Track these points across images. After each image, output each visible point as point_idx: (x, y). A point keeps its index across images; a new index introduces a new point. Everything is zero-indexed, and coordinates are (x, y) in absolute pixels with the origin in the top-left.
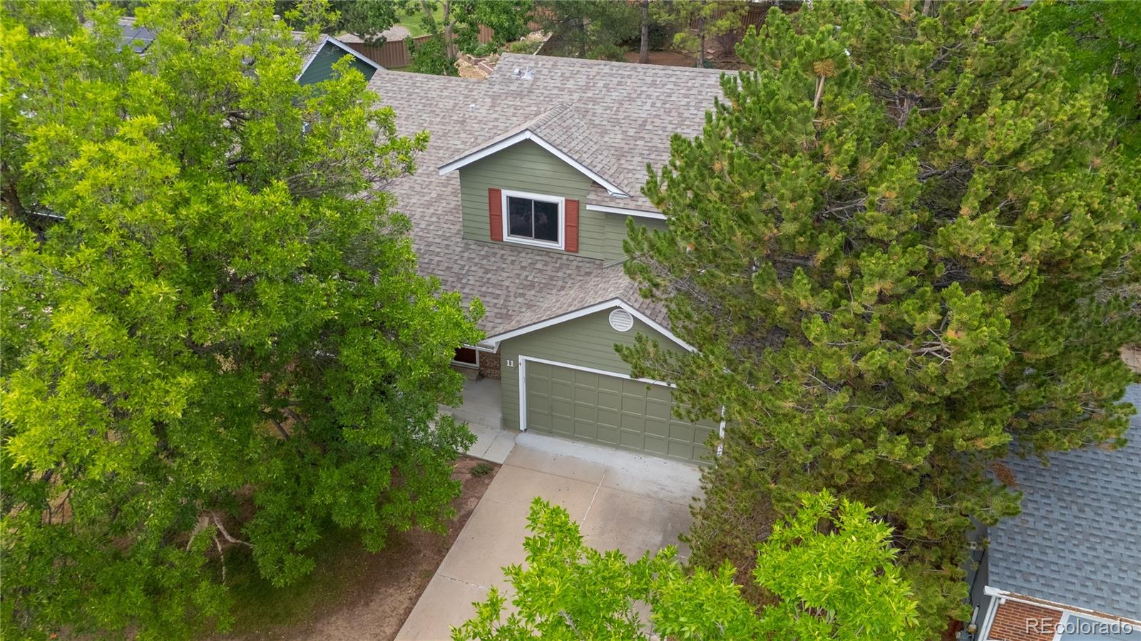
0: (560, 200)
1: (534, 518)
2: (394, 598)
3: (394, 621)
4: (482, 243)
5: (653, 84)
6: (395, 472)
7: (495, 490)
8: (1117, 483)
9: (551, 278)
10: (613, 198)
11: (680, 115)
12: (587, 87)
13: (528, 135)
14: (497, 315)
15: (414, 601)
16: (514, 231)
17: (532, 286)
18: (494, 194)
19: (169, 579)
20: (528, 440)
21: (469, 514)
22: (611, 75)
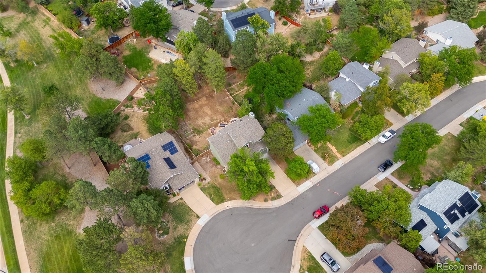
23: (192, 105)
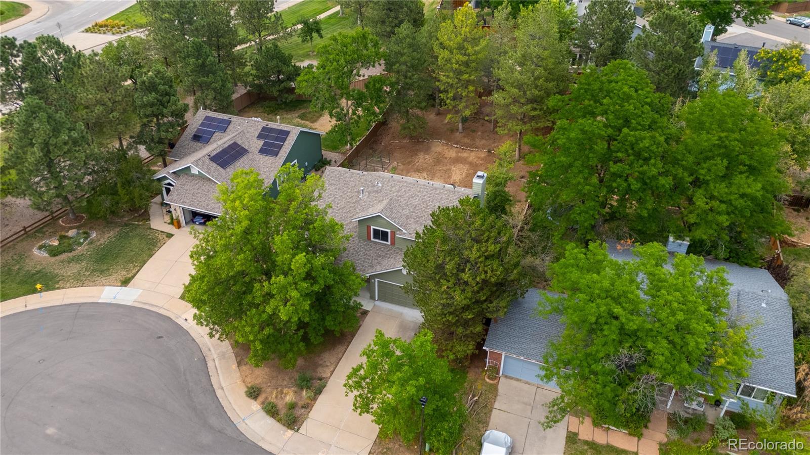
0: (389, 231)
1: (376, 332)
2: (340, 348)
3: (341, 354)
4: (365, 241)
5: (419, 192)
6: (343, 316)
7: (368, 319)
8: (522, 323)
9: (386, 254)
10: (404, 233)
11: (427, 204)
12: (398, 191)
13: (379, 214)
14: (369, 266)
15: (346, 349)
16: (374, 237)
17: (380, 257)
18: (369, 227)
19: (294, 341)
20: (379, 303)
21: (361, 326)
22: (407, 186)
23: (445, 148)
